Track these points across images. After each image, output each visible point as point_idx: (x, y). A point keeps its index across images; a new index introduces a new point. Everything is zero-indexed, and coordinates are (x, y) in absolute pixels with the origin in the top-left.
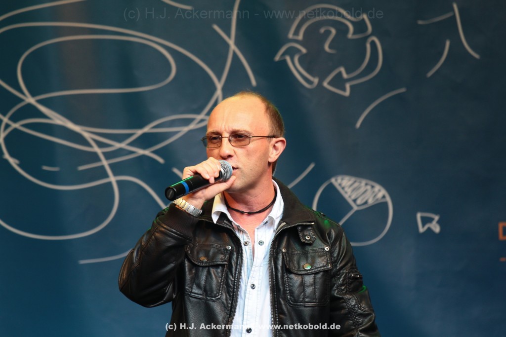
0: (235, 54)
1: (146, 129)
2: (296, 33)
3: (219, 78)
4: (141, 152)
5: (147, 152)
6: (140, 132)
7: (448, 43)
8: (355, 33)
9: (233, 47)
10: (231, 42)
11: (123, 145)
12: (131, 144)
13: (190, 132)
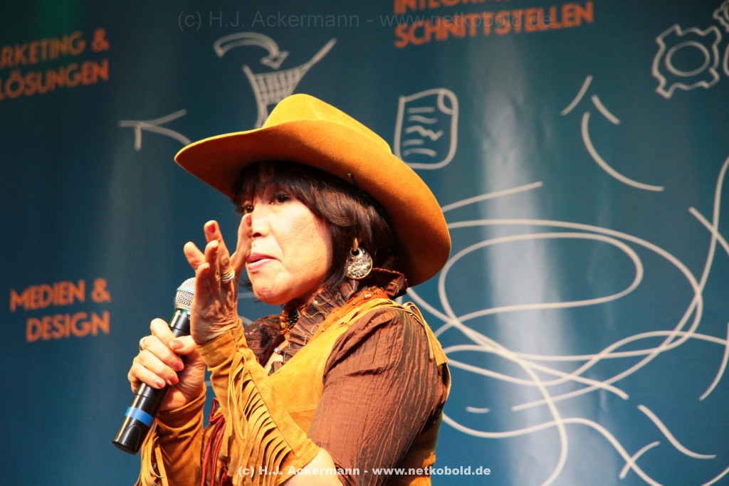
0: (718, 245)
1: (604, 354)
3: (698, 279)
4: (597, 385)
5: (605, 385)
6: (595, 358)
9: (716, 235)
10: (714, 229)
11: (574, 376)
12: (584, 375)
13: (662, 354)
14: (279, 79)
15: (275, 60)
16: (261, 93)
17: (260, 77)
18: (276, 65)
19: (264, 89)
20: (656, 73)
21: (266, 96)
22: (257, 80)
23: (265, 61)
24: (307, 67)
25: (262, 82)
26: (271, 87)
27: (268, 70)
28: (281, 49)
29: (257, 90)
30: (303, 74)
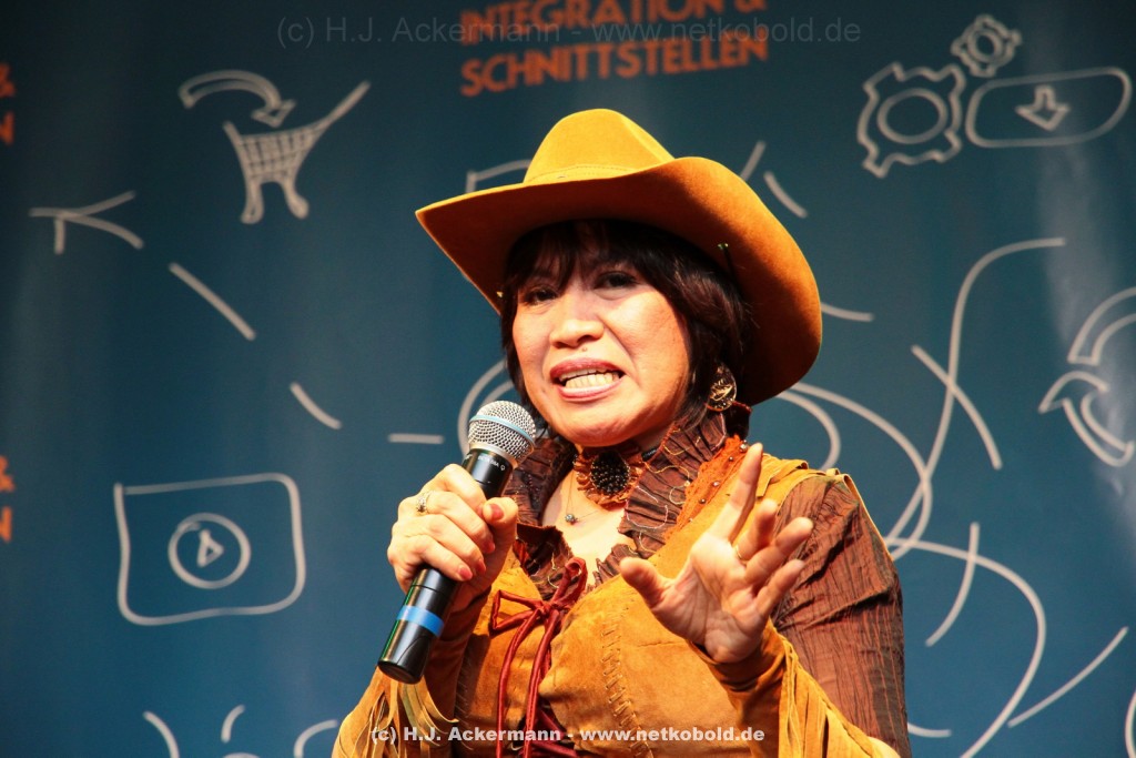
0: (957, 405)
2: (1087, 350)
3: (925, 457)
9: (953, 390)
10: (950, 380)
14: (279, 142)
15: (274, 113)
16: (252, 165)
17: (251, 140)
18: (275, 122)
19: (256, 159)
20: (863, 138)
21: (258, 170)
22: (245, 146)
23: (259, 115)
24: (324, 124)
25: (253, 149)
26: (267, 157)
27: (263, 129)
28: (284, 97)
29: (245, 160)
30: (318, 135)
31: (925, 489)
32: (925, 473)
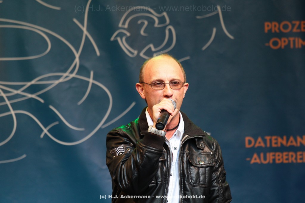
0: (86, 37)
1: (33, 82)
2: (124, 23)
3: (77, 51)
4: (30, 96)
5: (33, 96)
6: (29, 84)
7: (214, 30)
8: (159, 23)
9: (85, 32)
10: (84, 29)
11: (19, 92)
12: (24, 91)
13: (60, 83)
31: (77, 60)
32: (77, 56)
